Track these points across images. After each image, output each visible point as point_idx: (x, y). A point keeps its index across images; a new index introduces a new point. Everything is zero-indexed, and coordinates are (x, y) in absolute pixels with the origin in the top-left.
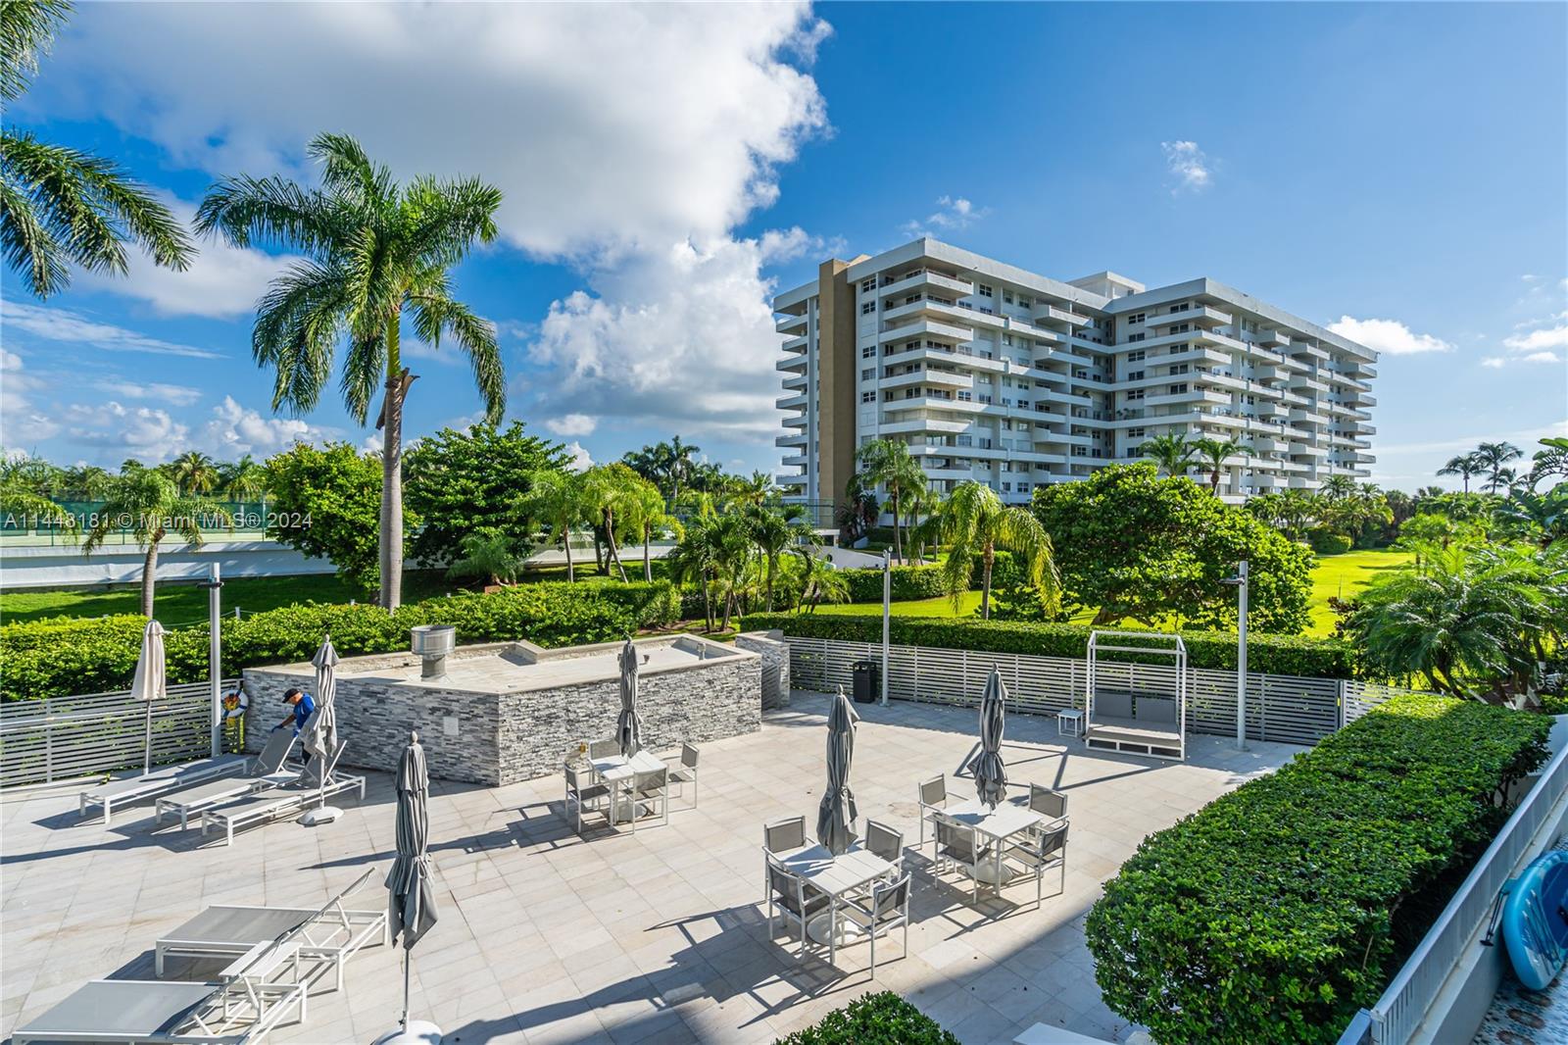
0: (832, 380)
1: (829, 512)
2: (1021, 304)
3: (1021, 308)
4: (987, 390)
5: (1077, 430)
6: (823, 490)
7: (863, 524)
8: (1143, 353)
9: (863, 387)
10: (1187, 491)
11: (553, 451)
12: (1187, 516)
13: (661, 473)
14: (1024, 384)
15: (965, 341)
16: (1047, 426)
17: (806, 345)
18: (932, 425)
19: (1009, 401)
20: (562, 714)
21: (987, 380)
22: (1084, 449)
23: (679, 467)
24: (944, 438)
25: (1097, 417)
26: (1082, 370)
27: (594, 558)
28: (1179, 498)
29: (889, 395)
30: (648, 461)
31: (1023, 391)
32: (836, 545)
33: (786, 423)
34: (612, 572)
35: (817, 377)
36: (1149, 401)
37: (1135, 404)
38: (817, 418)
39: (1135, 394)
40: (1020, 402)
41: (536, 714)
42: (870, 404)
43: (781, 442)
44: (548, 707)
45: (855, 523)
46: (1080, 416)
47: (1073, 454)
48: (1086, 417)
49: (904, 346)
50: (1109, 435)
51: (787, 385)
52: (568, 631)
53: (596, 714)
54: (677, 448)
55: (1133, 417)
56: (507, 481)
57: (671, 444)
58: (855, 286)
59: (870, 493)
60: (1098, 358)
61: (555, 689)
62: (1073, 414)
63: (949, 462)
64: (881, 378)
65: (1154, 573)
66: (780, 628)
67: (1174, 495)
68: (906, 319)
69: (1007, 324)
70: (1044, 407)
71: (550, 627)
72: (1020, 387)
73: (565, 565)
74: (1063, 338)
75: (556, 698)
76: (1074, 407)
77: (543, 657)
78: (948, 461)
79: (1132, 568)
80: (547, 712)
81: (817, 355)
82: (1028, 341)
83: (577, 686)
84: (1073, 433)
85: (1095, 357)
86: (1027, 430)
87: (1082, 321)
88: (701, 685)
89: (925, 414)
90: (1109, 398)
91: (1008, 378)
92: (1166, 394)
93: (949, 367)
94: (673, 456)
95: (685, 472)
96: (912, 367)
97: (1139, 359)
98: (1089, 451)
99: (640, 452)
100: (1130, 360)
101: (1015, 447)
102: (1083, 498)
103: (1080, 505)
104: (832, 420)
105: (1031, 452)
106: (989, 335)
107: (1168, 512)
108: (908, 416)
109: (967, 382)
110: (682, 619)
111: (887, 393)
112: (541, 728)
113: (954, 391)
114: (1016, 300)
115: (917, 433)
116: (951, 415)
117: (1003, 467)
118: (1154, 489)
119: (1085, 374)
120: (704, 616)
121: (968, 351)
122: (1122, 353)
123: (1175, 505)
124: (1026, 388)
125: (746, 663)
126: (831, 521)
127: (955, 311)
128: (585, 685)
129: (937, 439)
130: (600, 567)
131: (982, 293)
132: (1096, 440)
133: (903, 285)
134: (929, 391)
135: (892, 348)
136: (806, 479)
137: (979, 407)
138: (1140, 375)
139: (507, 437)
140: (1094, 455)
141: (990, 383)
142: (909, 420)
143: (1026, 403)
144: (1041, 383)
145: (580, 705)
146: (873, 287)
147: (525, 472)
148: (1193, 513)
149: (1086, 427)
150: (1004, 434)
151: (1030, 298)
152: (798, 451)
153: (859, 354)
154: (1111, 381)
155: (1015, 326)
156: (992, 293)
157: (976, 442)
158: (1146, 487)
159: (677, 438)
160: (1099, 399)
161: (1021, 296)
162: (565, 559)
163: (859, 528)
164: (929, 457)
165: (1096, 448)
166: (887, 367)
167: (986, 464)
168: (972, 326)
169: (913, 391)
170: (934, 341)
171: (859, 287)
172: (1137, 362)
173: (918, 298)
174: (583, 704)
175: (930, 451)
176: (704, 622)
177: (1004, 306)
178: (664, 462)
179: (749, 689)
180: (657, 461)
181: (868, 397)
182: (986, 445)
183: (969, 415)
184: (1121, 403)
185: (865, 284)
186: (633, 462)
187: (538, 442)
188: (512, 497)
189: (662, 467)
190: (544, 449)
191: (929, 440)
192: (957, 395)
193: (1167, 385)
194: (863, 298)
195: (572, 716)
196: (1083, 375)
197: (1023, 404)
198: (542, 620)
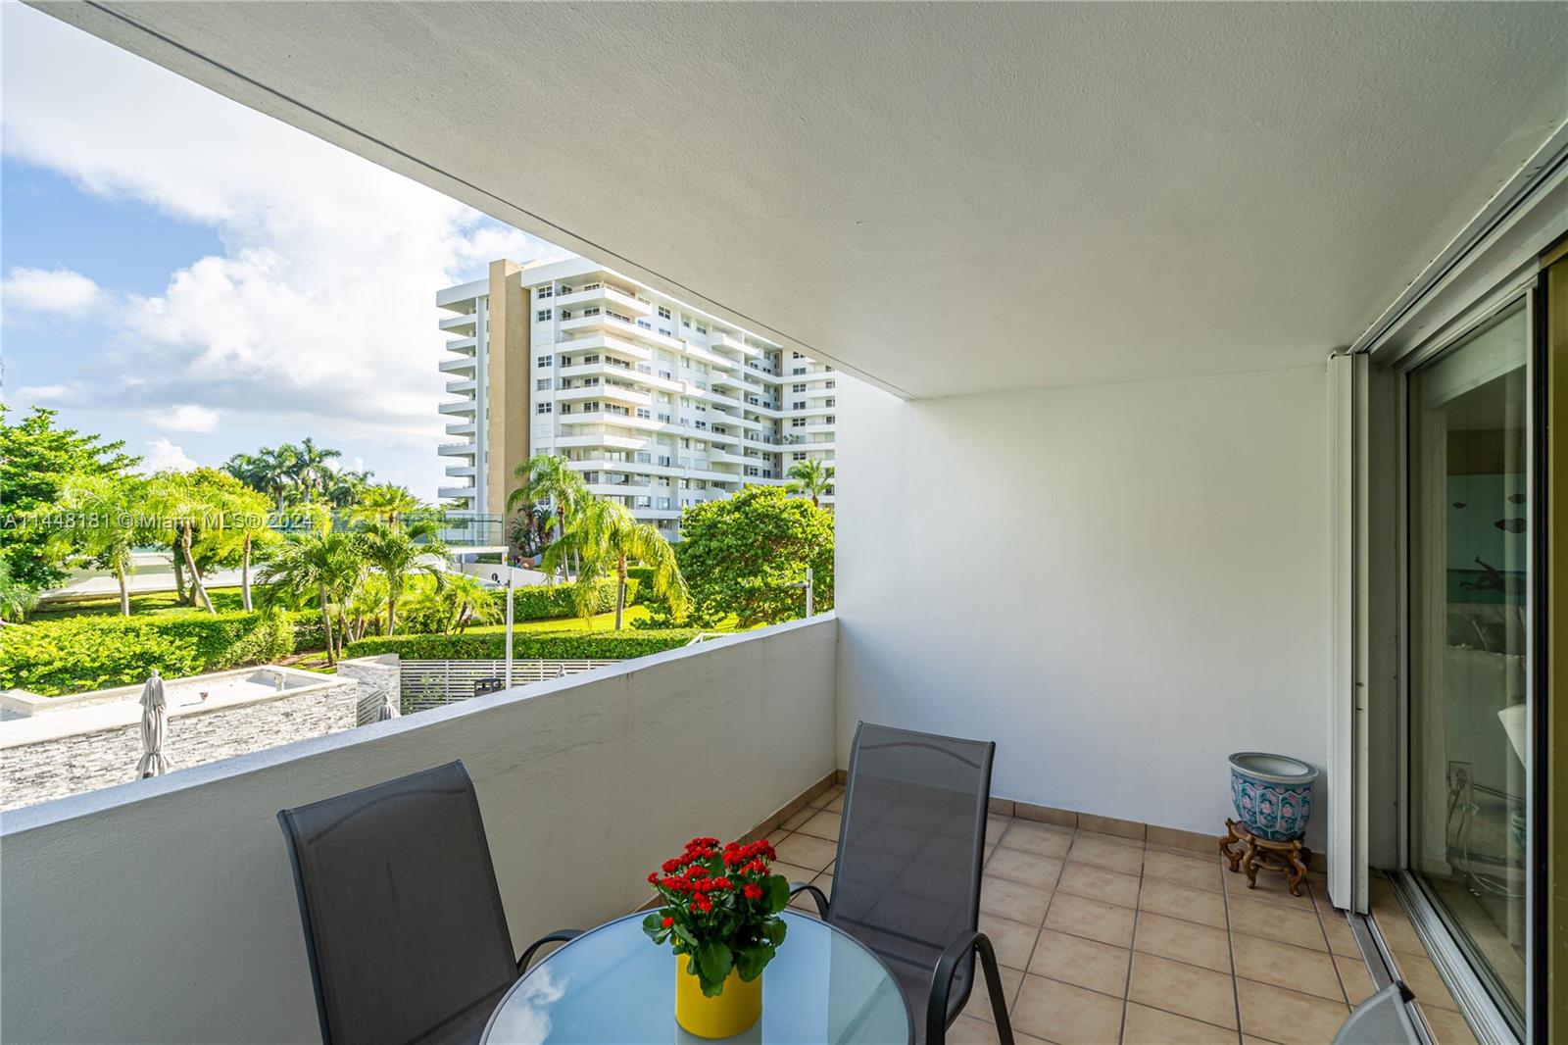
0: (503, 387)
1: (497, 527)
2: (699, 329)
3: (698, 333)
4: (666, 410)
5: (749, 452)
6: (492, 503)
7: (537, 540)
8: (805, 385)
9: (538, 397)
10: (806, 510)
11: (105, 450)
12: (804, 532)
13: (285, 480)
14: (701, 406)
15: (644, 360)
16: (723, 447)
17: (474, 347)
18: (611, 441)
19: (687, 421)
20: (63, 771)
21: (666, 400)
22: (756, 470)
23: (312, 475)
24: (623, 454)
25: (767, 440)
26: (754, 397)
27: (174, 585)
28: (798, 516)
29: (566, 408)
30: (268, 466)
31: (700, 412)
32: (505, 563)
33: (450, 430)
34: (199, 602)
35: (486, 382)
36: (808, 428)
37: (798, 431)
38: (486, 427)
39: (798, 422)
40: (698, 422)
41: (18, 775)
42: (545, 415)
43: (444, 451)
44: (38, 765)
45: (529, 540)
46: (752, 439)
47: (746, 473)
48: (758, 440)
49: (582, 359)
50: (778, 457)
51: (451, 389)
52: (93, 674)
53: (118, 765)
54: (310, 452)
55: (797, 443)
56: (23, 487)
57: (301, 447)
58: (530, 291)
59: (545, 507)
60: (767, 387)
61: (50, 742)
62: (746, 437)
63: (627, 479)
64: (557, 389)
65: (773, 582)
66: (396, 652)
67: (794, 514)
68: (584, 332)
69: (685, 347)
70: (719, 429)
71: (64, 670)
72: (698, 408)
73: (115, 596)
74: (735, 366)
75: (51, 754)
76: (746, 431)
77: (42, 707)
78: (627, 477)
79: (756, 577)
80: (37, 771)
81: (487, 358)
82: (704, 365)
83: (88, 736)
84: (745, 455)
85: (765, 386)
86: (705, 450)
87: (753, 352)
88: (276, 719)
89: (602, 429)
90: (777, 423)
91: (685, 398)
92: (823, 423)
93: (628, 385)
94: (304, 461)
95: (320, 480)
96: (589, 381)
97: (802, 390)
98: (760, 472)
99: (256, 455)
100: (794, 391)
101: (693, 465)
102: (722, 516)
103: (719, 522)
104: (503, 430)
105: (708, 470)
106: (668, 356)
107: (788, 528)
108: (585, 430)
109: (644, 401)
110: (296, 652)
111: (564, 405)
112: (25, 791)
113: (633, 408)
114: (694, 325)
115: (595, 448)
116: (630, 432)
117: (681, 484)
118: (780, 509)
119: (756, 400)
120: (325, 648)
121: (647, 370)
122: (788, 384)
123: (794, 523)
124: (703, 409)
125: (338, 690)
126: (499, 537)
127: (633, 329)
128: (99, 733)
129: (616, 455)
130: (182, 596)
131: (661, 314)
132: (766, 461)
133: (579, 296)
134: (608, 406)
135: (569, 359)
136: (473, 492)
137: (657, 425)
138: (803, 405)
139: (23, 429)
140: (764, 476)
141: (669, 402)
142: (586, 434)
143: (703, 424)
144: (717, 407)
145: (92, 757)
146: (549, 295)
147: (50, 476)
148: (808, 530)
149: (757, 450)
150: (682, 452)
151: (707, 325)
152: (465, 462)
153: (534, 362)
154: (779, 408)
155: (693, 350)
156: (671, 316)
157: (655, 459)
158: (773, 507)
159: (309, 440)
160: (769, 424)
161: (699, 322)
162: (117, 589)
163: (533, 544)
164: (607, 472)
165: (767, 469)
166: (564, 379)
167: (665, 481)
168: (651, 346)
169: (590, 406)
170: (613, 356)
171: (534, 294)
172: (800, 393)
173: (597, 311)
174: (97, 756)
175: (608, 466)
176: (324, 654)
177: (682, 330)
178: (290, 468)
179: (341, 718)
180: (280, 465)
181: (544, 408)
182: (665, 463)
183: (649, 433)
184: (787, 429)
185: (540, 291)
186: (245, 467)
187: (74, 437)
188: (29, 507)
189: (287, 473)
190: (89, 447)
191: (608, 455)
192: (636, 412)
193: (823, 416)
194: (538, 305)
195: (77, 772)
196: (755, 402)
197: (700, 424)
198: (50, 663)
